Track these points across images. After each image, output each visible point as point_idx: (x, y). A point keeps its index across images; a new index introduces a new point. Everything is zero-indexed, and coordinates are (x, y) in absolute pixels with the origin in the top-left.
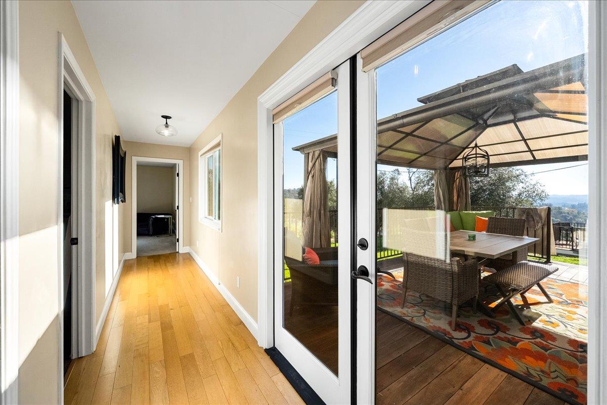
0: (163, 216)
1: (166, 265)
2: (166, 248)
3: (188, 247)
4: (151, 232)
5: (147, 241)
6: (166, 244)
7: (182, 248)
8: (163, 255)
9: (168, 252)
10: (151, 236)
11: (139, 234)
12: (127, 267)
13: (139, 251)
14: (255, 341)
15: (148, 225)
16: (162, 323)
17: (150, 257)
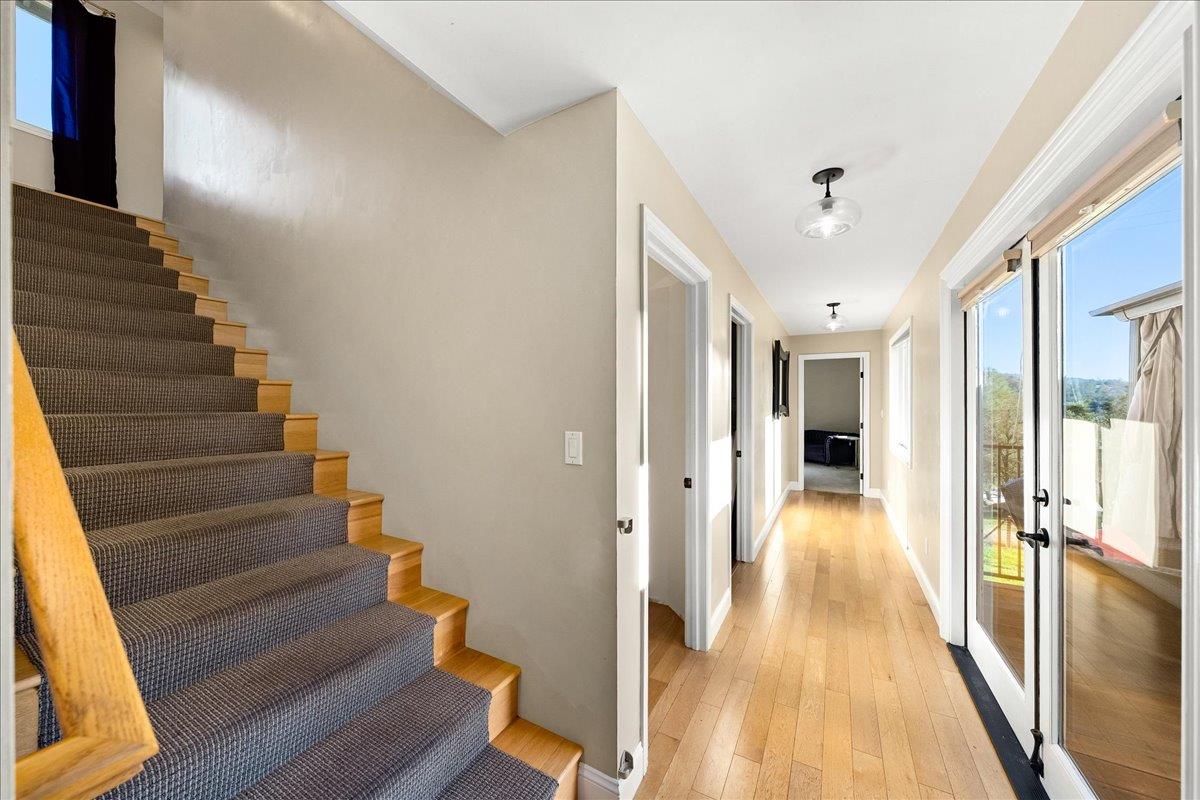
0: (845, 437)
1: (839, 507)
2: (846, 485)
3: (879, 490)
4: (828, 460)
5: (819, 472)
6: (848, 480)
7: (867, 489)
8: (839, 494)
9: (846, 491)
10: (828, 465)
11: (808, 460)
12: (792, 499)
13: (808, 482)
14: (936, 628)
15: (824, 449)
16: (818, 565)
17: (819, 493)
